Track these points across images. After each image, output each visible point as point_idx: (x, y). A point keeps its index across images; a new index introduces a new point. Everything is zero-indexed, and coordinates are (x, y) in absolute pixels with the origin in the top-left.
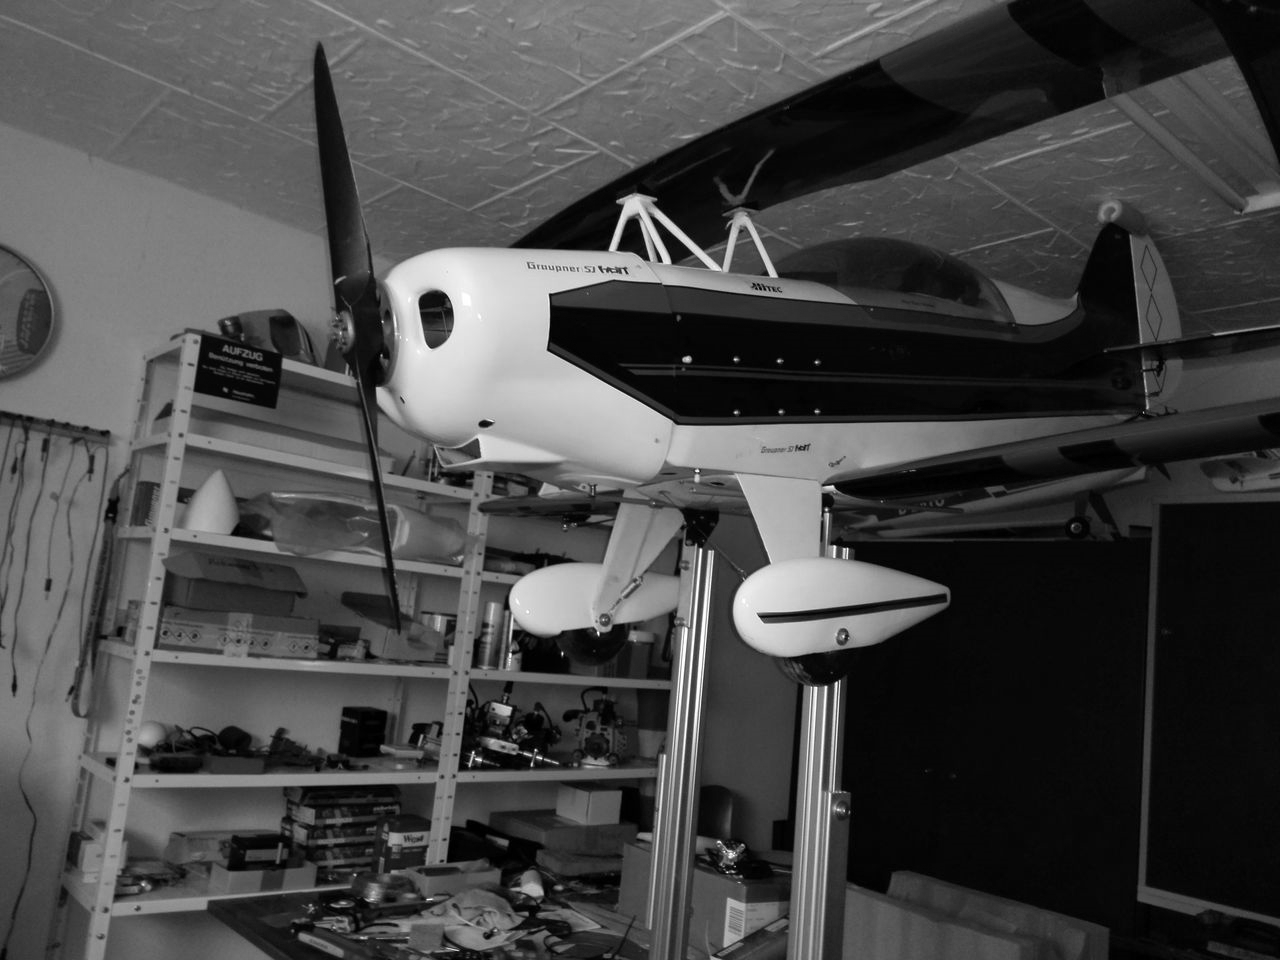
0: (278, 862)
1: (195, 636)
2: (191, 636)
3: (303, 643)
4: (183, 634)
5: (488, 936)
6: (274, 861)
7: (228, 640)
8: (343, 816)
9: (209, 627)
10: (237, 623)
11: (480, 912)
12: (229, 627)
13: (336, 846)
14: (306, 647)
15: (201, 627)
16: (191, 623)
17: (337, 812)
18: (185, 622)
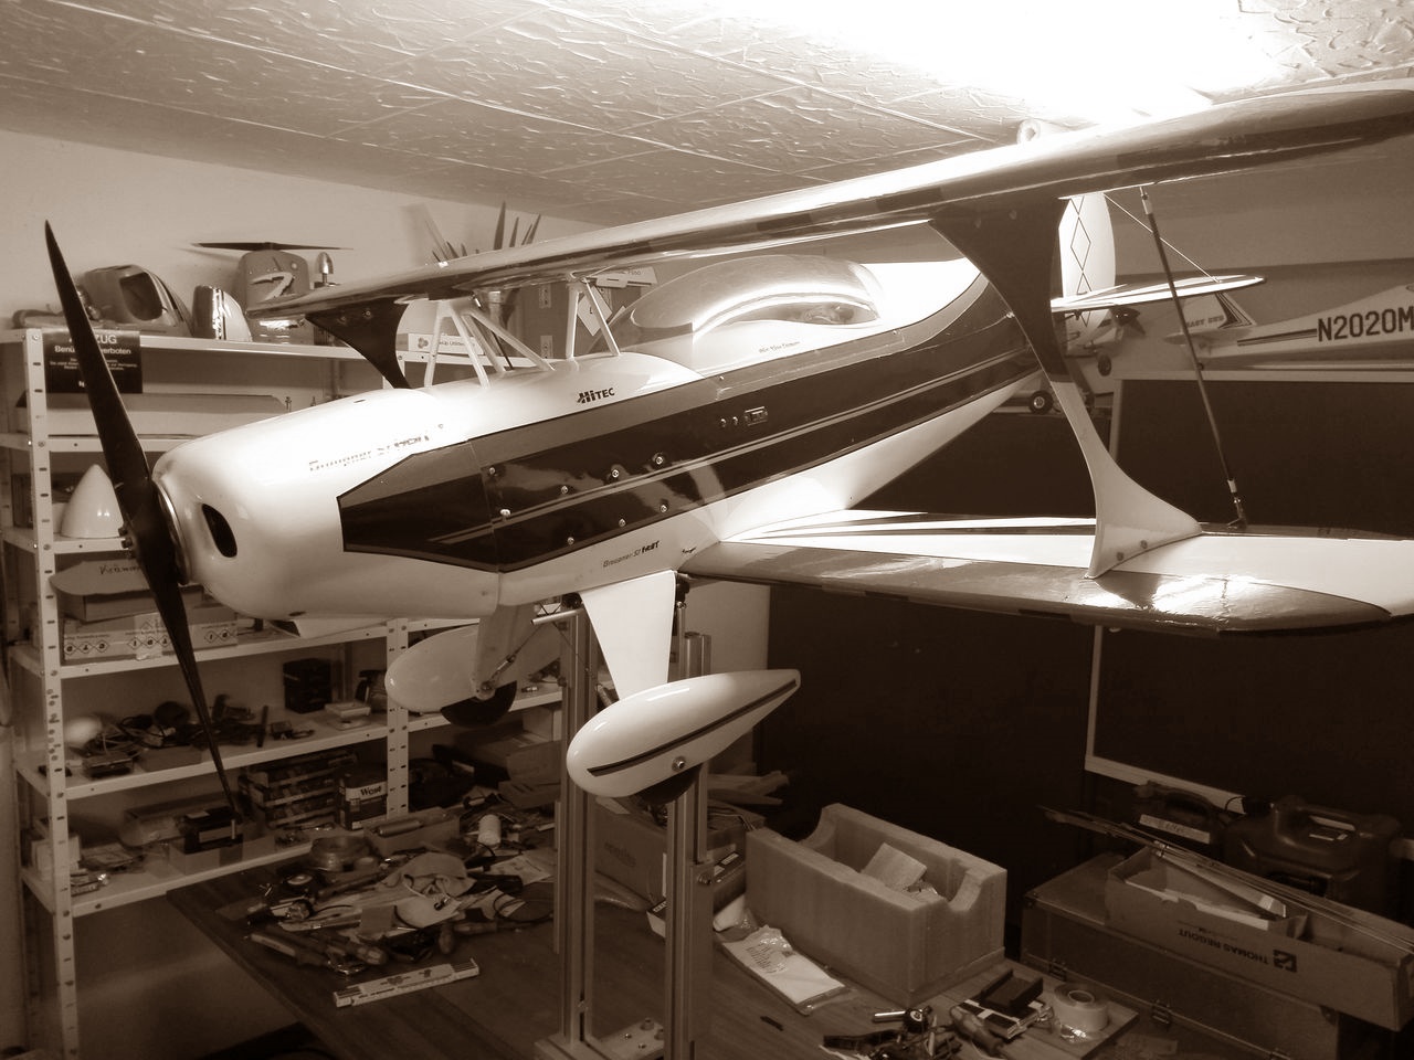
0: (233, 837)
1: (102, 646)
2: (98, 646)
3: (220, 631)
4: (89, 647)
5: (440, 906)
6: (230, 837)
7: (138, 643)
8: (298, 775)
9: (115, 634)
10: (146, 624)
11: (431, 880)
12: (137, 630)
13: (294, 802)
14: (225, 635)
15: (108, 636)
16: (94, 634)
17: (291, 772)
18: (89, 634)
